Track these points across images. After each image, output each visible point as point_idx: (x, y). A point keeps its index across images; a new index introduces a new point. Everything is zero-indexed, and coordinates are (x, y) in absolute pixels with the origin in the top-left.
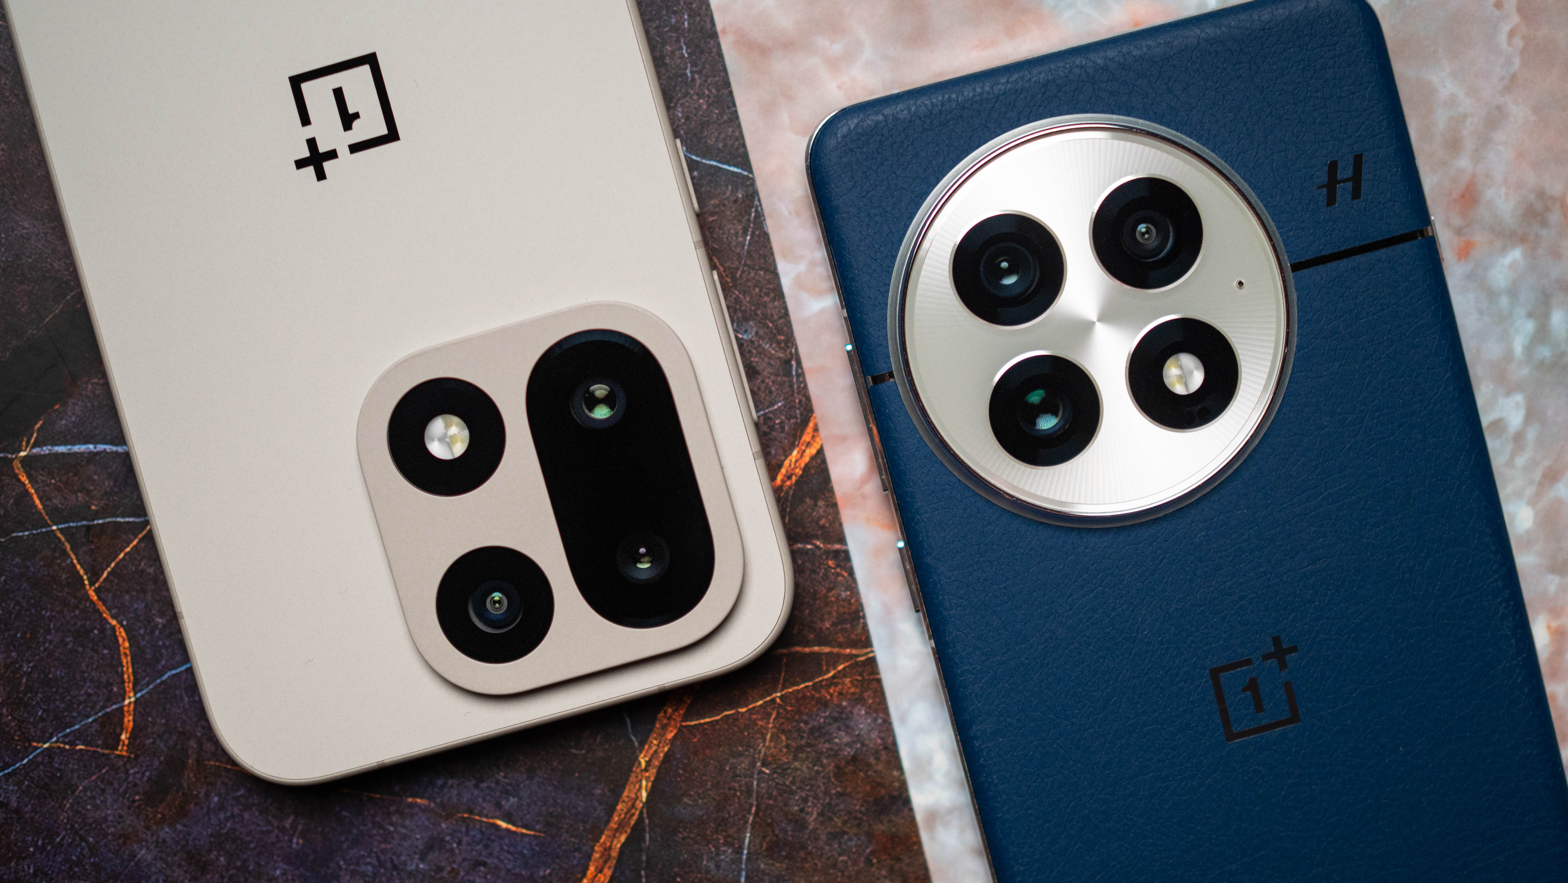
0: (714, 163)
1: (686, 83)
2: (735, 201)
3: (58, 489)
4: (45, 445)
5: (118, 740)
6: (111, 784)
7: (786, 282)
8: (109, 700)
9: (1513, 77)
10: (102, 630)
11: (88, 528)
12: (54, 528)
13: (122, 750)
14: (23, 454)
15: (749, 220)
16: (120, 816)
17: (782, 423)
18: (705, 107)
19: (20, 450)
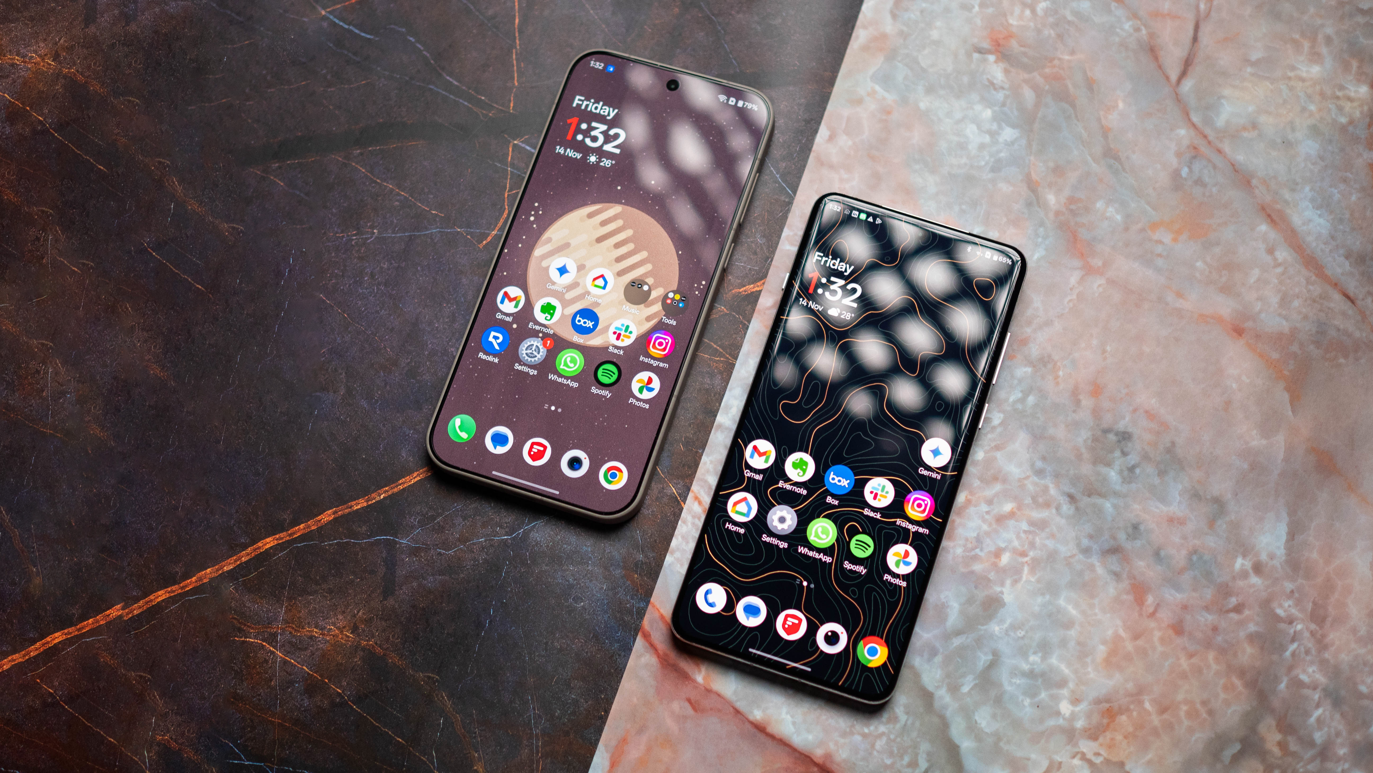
0: (785, 186)
1: (792, 158)
2: (784, 201)
3: (518, 160)
4: (524, 144)
5: (482, 242)
6: (470, 253)
7: (784, 235)
9: (1063, 314)
10: (501, 207)
11: (519, 176)
12: (509, 169)
13: (481, 246)
14: (515, 142)
15: (784, 209)
16: (466, 265)
17: (754, 274)
18: (793, 168)
19: (515, 140)
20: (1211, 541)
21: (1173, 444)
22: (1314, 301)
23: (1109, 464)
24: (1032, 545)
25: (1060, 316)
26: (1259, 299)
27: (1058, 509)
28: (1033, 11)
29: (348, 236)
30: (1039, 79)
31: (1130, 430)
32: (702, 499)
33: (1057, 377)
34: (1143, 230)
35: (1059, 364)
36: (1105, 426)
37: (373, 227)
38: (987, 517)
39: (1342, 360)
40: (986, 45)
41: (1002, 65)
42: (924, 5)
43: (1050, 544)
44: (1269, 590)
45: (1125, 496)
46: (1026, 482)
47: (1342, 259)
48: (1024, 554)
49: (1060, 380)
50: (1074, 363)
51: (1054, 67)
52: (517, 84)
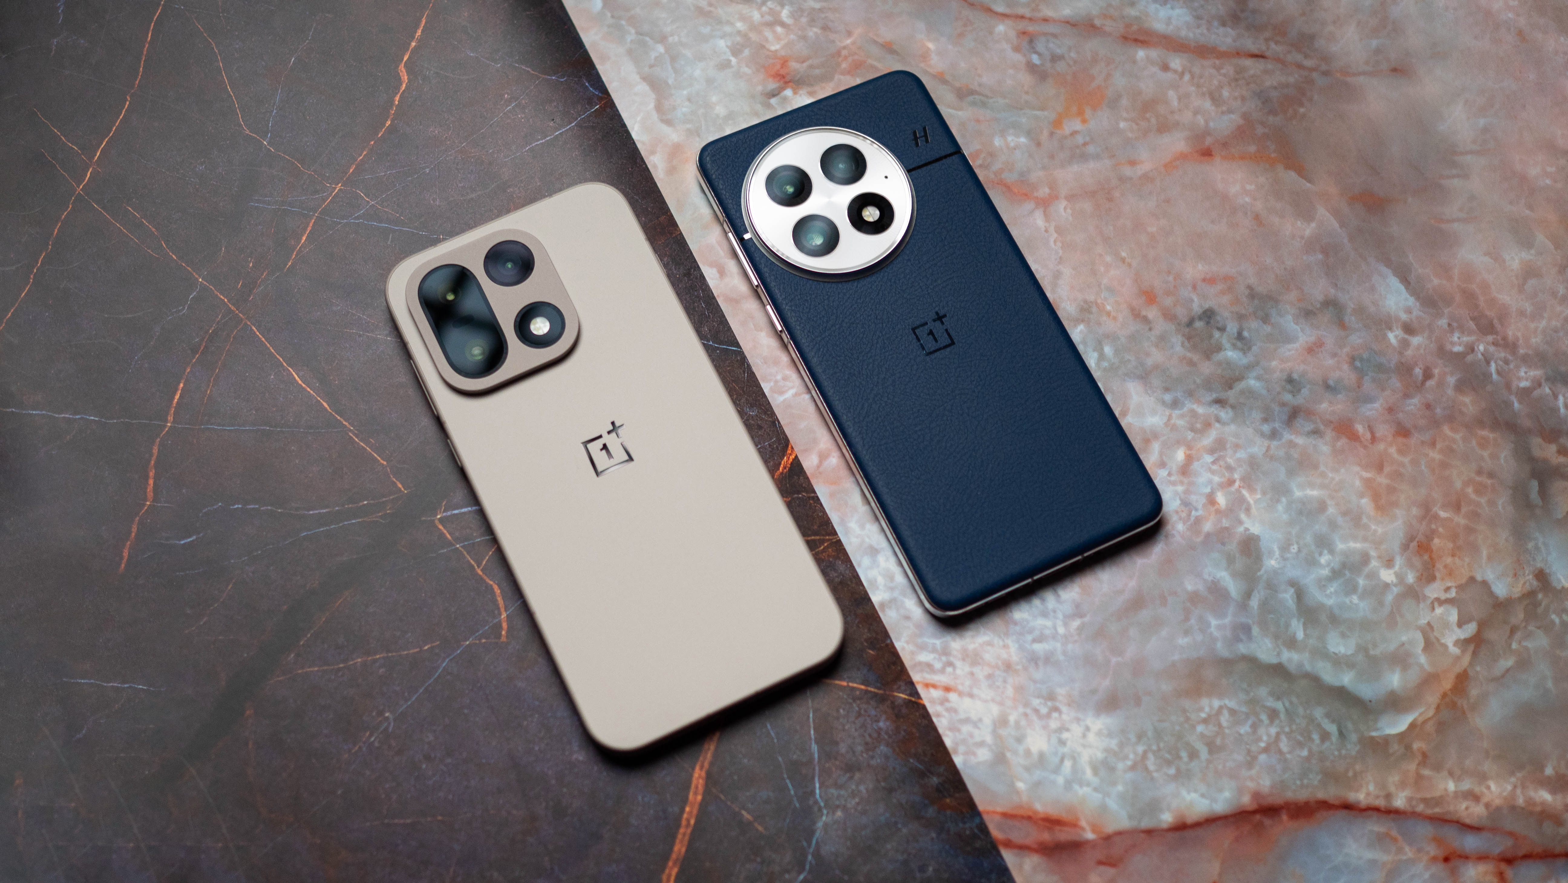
0: (725, 347)
1: (707, 318)
2: (737, 361)
3: (457, 529)
4: (449, 511)
5: (500, 635)
6: (500, 655)
7: (766, 391)
8: (494, 618)
9: (1061, 258)
10: (486, 587)
11: (473, 544)
12: (458, 546)
13: (503, 639)
14: (439, 517)
15: (745, 368)
17: (777, 447)
18: (716, 325)
19: (437, 515)
20: (1356, 339)
21: (1250, 287)
22: (1236, 80)
23: (1219, 348)
24: (1229, 468)
25: (1061, 260)
26: (1196, 113)
27: (1218, 420)
28: (783, 24)
29: (364, 743)
30: (846, 78)
31: (1207, 306)
32: (932, 682)
33: (1108, 314)
34: (1052, 134)
35: (1099, 301)
36: (1185, 320)
37: (381, 713)
38: (1173, 478)
39: (1302, 110)
40: (772, 85)
41: (803, 91)
42: (685, 92)
43: (1241, 454)
44: (1433, 339)
45: (1257, 363)
46: (1173, 421)
47: (1221, 30)
48: (1231, 482)
49: (1113, 314)
50: (1110, 289)
51: (846, 58)
52: (385, 463)
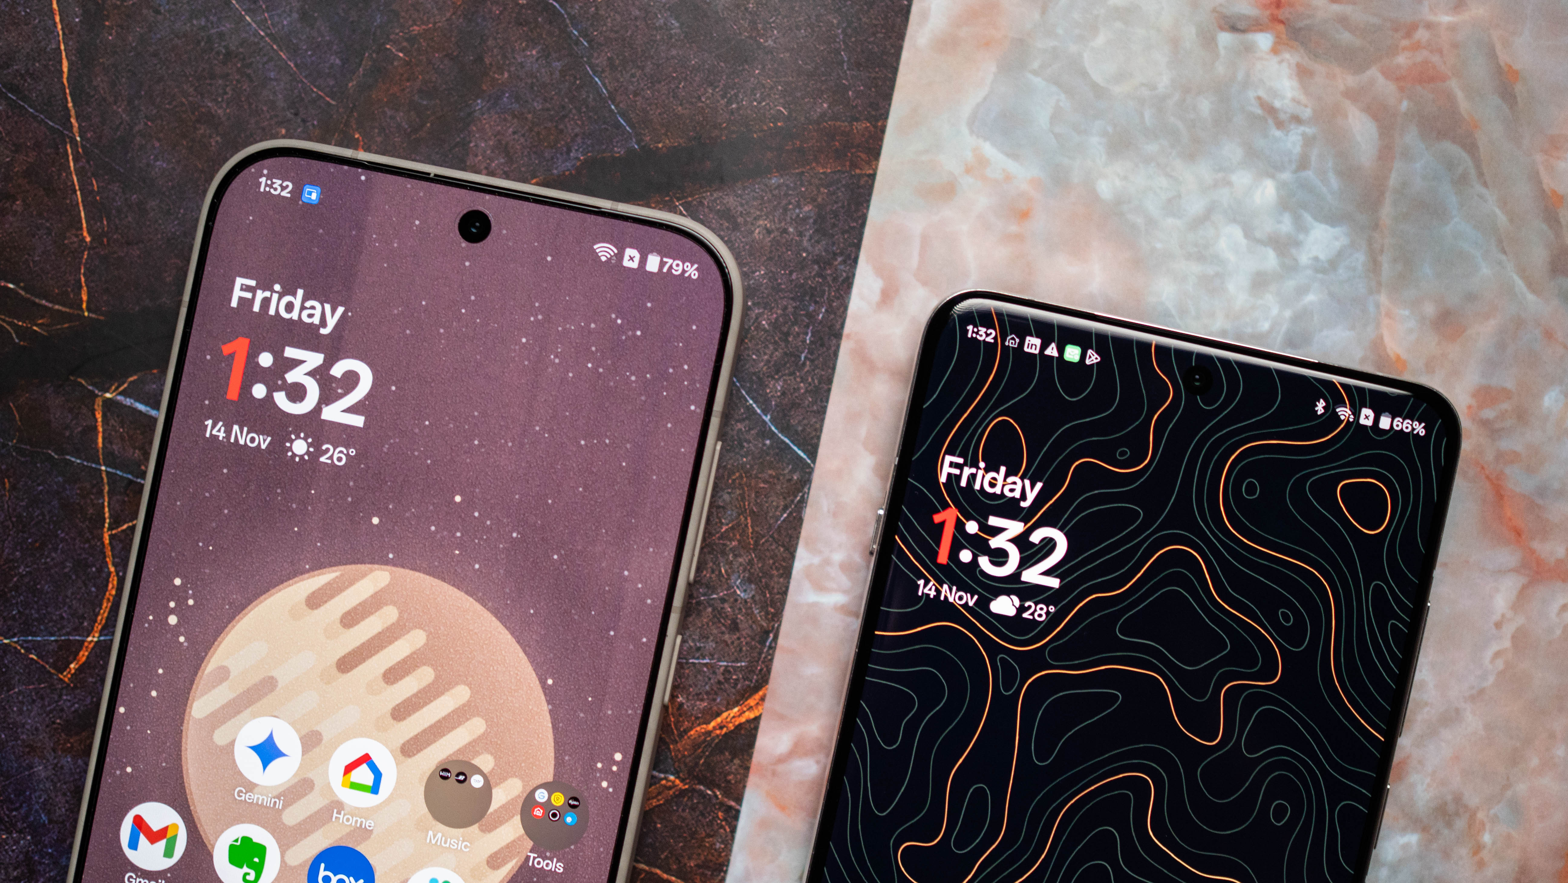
0: (787, 441)
1: (797, 365)
2: (789, 480)
3: (122, 438)
4: (130, 397)
5: (67, 666)
6: (42, 698)
7: (798, 566)
8: (76, 630)
9: (1482, 691)
10: (100, 570)
11: (131, 482)
12: (103, 468)
13: (66, 676)
14: (108, 395)
15: (792, 501)
16: (37, 729)
17: (737, 680)
18: (802, 391)
19: (107, 391)
30: (1385, 88)
33: (1478, 848)
35: (1480, 815)
40: (1246, 7)
41: (1291, 57)
49: (1485, 854)
50: (1516, 808)
51: (1416, 47)
52: (88, 239)
